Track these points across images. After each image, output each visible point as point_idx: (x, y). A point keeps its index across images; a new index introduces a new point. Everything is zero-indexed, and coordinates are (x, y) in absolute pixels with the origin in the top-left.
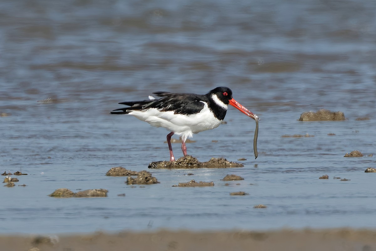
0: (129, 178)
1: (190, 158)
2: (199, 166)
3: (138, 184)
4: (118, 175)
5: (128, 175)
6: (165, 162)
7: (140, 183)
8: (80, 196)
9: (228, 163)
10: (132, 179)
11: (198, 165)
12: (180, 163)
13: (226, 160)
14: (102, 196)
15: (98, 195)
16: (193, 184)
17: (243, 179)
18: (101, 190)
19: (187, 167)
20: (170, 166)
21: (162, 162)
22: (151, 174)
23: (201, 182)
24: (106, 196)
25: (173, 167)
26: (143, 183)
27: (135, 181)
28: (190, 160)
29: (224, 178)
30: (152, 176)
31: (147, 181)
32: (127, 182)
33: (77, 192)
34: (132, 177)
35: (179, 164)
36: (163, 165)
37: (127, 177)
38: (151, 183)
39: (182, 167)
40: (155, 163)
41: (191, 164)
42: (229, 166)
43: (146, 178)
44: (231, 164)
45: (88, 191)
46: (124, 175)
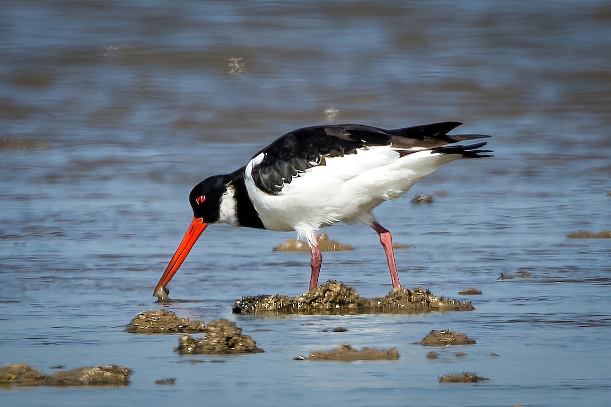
0: (185, 338)
1: (339, 288)
2: (362, 307)
3: (209, 353)
4: (156, 331)
5: (181, 331)
6: (277, 298)
7: (212, 350)
8: (61, 383)
9: (433, 300)
10: (191, 341)
11: (359, 305)
12: (314, 300)
13: (428, 293)
14: (117, 383)
15: (105, 382)
16: (346, 354)
17: (474, 342)
18: (115, 369)
19: (332, 311)
20: (287, 308)
21: (267, 297)
22: (241, 329)
23: (365, 349)
24: (126, 383)
25: (296, 311)
26: (219, 352)
27: (201, 347)
28: (339, 294)
29: (424, 339)
30: (243, 333)
31: (229, 346)
32: (181, 349)
34: (195, 336)
35: (310, 303)
36: (271, 304)
37: (179, 335)
38: (241, 352)
39: (319, 311)
40: (251, 301)
41: (342, 303)
42: (437, 309)
43: (228, 339)
44: (441, 304)
45: (80, 371)
46: (171, 331)
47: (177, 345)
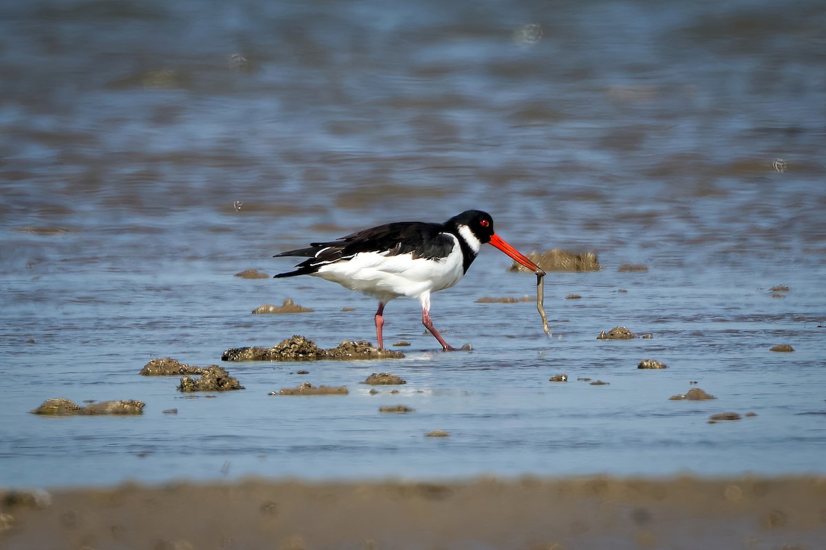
0: (185, 379)
1: (302, 342)
2: (319, 355)
3: (203, 390)
4: (164, 374)
5: (182, 373)
6: (255, 350)
7: (206, 388)
8: (92, 413)
9: (372, 350)
10: (190, 381)
11: (317, 354)
12: (283, 350)
13: (370, 345)
14: (134, 413)
15: (125, 413)
16: (309, 390)
17: (405, 382)
18: (132, 403)
19: (296, 358)
20: (263, 356)
21: (248, 348)
22: (228, 372)
23: (322, 387)
24: (141, 412)
25: (269, 359)
26: (212, 390)
27: (198, 386)
28: (302, 346)
29: (367, 380)
30: (230, 376)
31: (221, 384)
32: (182, 388)
33: (85, 405)
34: (193, 377)
35: (280, 353)
36: (250, 354)
37: (180, 377)
38: (226, 389)
39: (286, 359)
40: (236, 352)
41: (304, 353)
42: (376, 357)
43: (219, 379)
44: (379, 353)
45: (106, 404)
46: (174, 373)
47: (179, 384)
